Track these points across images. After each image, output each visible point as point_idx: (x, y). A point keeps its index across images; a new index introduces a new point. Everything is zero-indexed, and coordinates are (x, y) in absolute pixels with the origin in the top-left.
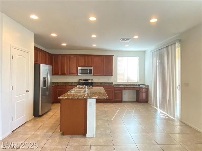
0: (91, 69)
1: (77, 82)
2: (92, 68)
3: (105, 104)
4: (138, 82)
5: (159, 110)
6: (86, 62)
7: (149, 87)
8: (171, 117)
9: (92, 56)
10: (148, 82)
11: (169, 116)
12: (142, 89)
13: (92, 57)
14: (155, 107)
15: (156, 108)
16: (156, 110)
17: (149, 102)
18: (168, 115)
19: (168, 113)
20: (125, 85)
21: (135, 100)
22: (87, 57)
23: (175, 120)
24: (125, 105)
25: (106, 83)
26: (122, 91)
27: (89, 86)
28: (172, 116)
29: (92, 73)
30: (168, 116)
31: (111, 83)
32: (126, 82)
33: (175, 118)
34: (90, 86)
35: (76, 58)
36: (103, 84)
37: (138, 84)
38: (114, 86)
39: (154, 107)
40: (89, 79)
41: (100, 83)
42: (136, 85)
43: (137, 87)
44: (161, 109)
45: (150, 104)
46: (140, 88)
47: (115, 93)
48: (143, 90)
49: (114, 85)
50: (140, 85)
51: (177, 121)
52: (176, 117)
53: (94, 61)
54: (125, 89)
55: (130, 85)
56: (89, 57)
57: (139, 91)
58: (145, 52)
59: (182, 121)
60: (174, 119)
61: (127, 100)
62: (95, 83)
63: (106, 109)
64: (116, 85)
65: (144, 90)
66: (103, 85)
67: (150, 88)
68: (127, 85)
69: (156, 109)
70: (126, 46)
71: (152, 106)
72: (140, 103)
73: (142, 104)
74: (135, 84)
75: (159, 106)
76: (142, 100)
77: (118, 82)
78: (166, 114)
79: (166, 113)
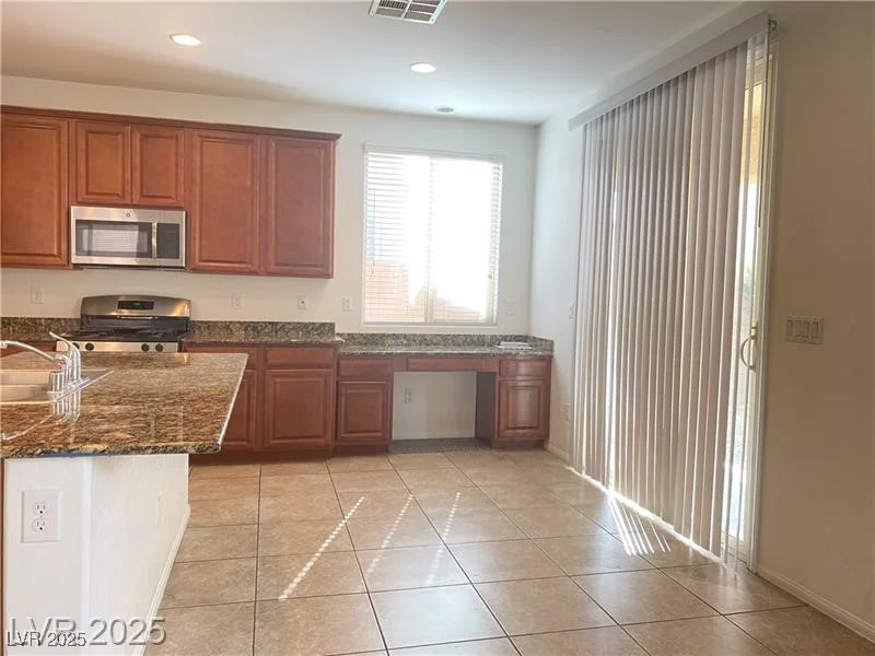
0: (176, 227)
1: (70, 315)
2: (179, 218)
3: (267, 468)
4: (489, 323)
5: (613, 495)
6: (137, 174)
7: (556, 354)
8: (689, 542)
9: (182, 134)
10: (553, 320)
11: (680, 537)
12: (512, 365)
13: (182, 140)
14: (589, 478)
15: (598, 484)
16: (596, 497)
17: (550, 446)
18: (670, 528)
19: (667, 519)
20: (410, 339)
21: (471, 433)
22: (144, 136)
23: (715, 565)
24: (404, 474)
25: (284, 325)
26: (390, 379)
27: (152, 346)
28: (696, 540)
29: (177, 256)
30: (671, 539)
31: (323, 324)
32: (423, 320)
33: (717, 551)
34: (159, 349)
35: (59, 136)
36: (268, 334)
37: (489, 332)
38: (335, 345)
39: (584, 475)
40: (174, 301)
41: (246, 326)
42: (480, 341)
43: (488, 350)
44: (627, 487)
45: (558, 458)
46: (504, 358)
47: (343, 391)
48: (517, 369)
49: (337, 339)
50: (505, 338)
51: (731, 572)
52: (723, 546)
53: (198, 165)
54: (409, 363)
55: (446, 339)
56: (157, 136)
57: (498, 378)
58: (534, 129)
59: (767, 572)
60: (715, 558)
61: (422, 435)
62: (210, 326)
63: (268, 509)
64: (351, 337)
65: (523, 368)
66: (266, 339)
67: (561, 356)
68: (424, 340)
69: (597, 490)
70: (417, 68)
71: (572, 469)
72: (501, 454)
73: (512, 460)
74: (474, 331)
75: (612, 473)
76: (509, 432)
77: (367, 318)
78: (659, 520)
79: (658, 515)
